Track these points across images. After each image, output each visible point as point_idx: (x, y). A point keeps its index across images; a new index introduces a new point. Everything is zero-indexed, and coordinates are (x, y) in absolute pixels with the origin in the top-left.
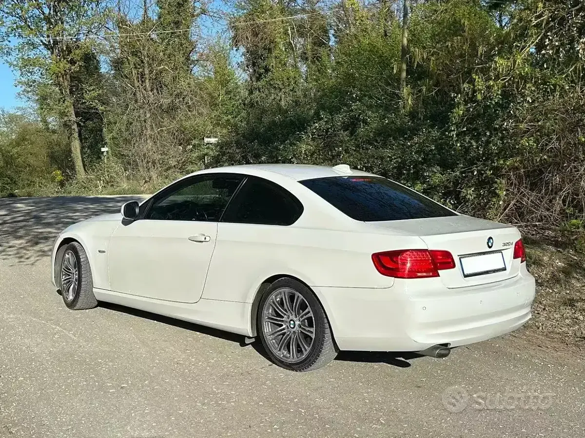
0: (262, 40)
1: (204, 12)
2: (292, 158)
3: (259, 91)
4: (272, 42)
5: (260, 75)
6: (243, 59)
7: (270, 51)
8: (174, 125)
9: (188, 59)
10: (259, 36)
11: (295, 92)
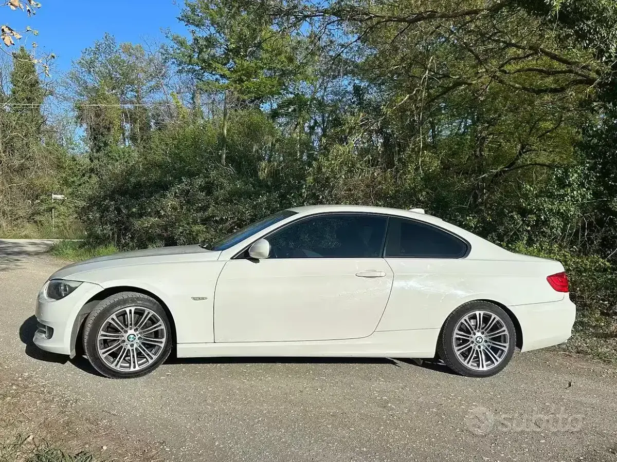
0: (103, 120)
1: (51, 93)
2: (160, 210)
3: (99, 160)
4: (111, 123)
5: (100, 147)
6: (85, 134)
7: (109, 129)
8: (23, 183)
9: (38, 129)
10: (101, 117)
11: (129, 163)
